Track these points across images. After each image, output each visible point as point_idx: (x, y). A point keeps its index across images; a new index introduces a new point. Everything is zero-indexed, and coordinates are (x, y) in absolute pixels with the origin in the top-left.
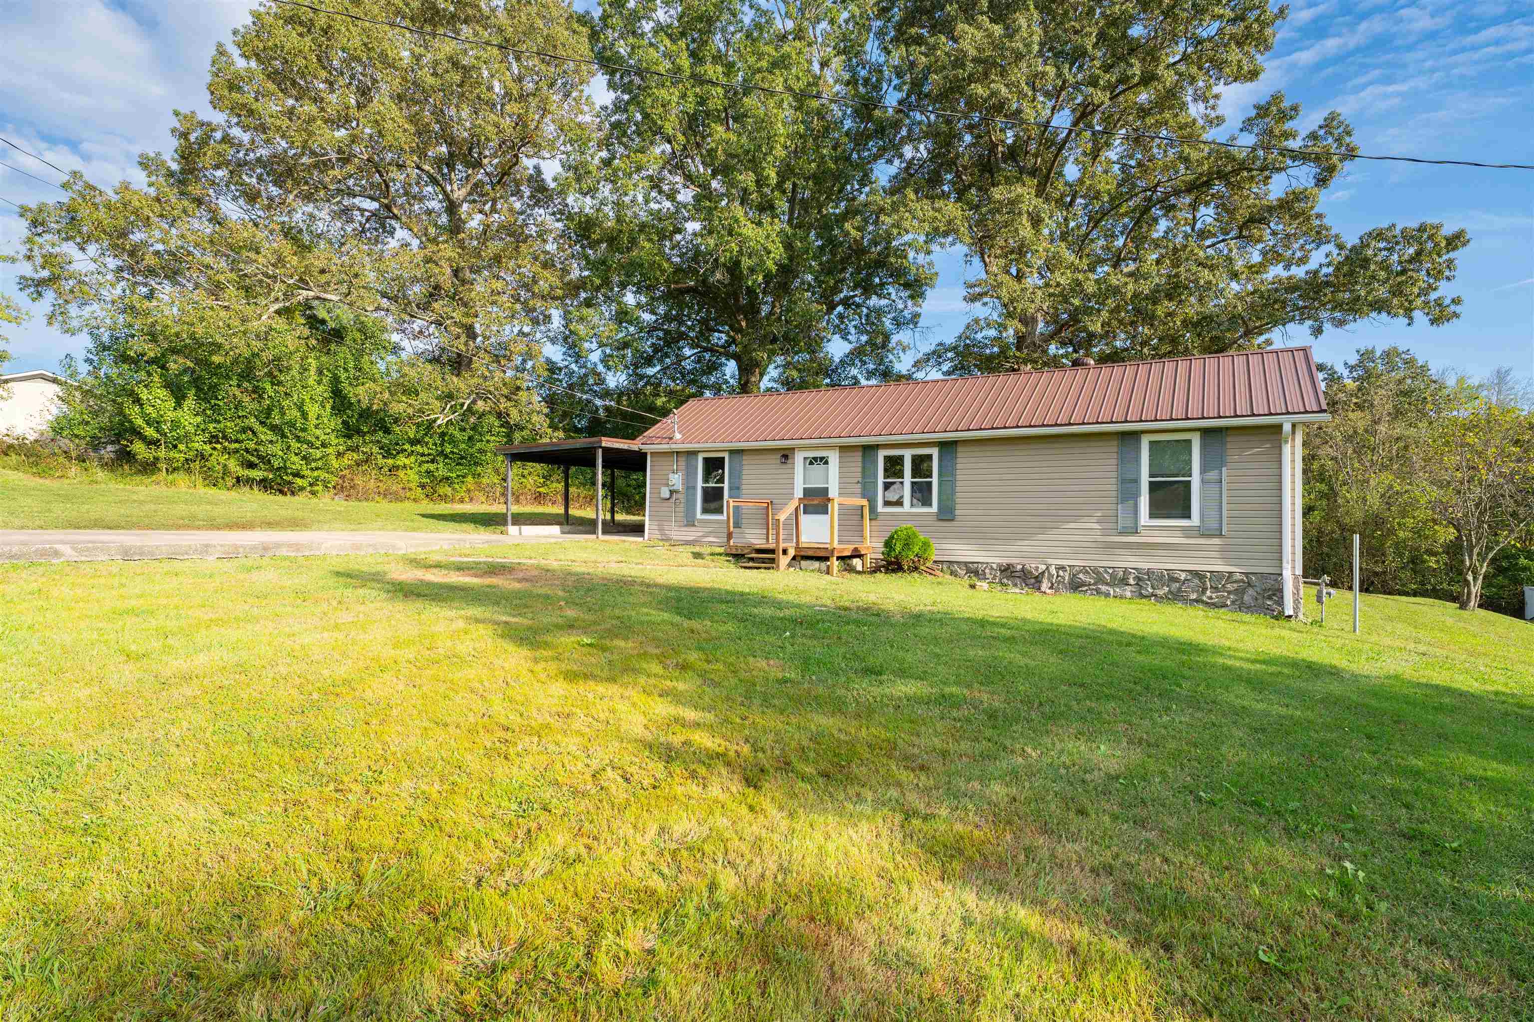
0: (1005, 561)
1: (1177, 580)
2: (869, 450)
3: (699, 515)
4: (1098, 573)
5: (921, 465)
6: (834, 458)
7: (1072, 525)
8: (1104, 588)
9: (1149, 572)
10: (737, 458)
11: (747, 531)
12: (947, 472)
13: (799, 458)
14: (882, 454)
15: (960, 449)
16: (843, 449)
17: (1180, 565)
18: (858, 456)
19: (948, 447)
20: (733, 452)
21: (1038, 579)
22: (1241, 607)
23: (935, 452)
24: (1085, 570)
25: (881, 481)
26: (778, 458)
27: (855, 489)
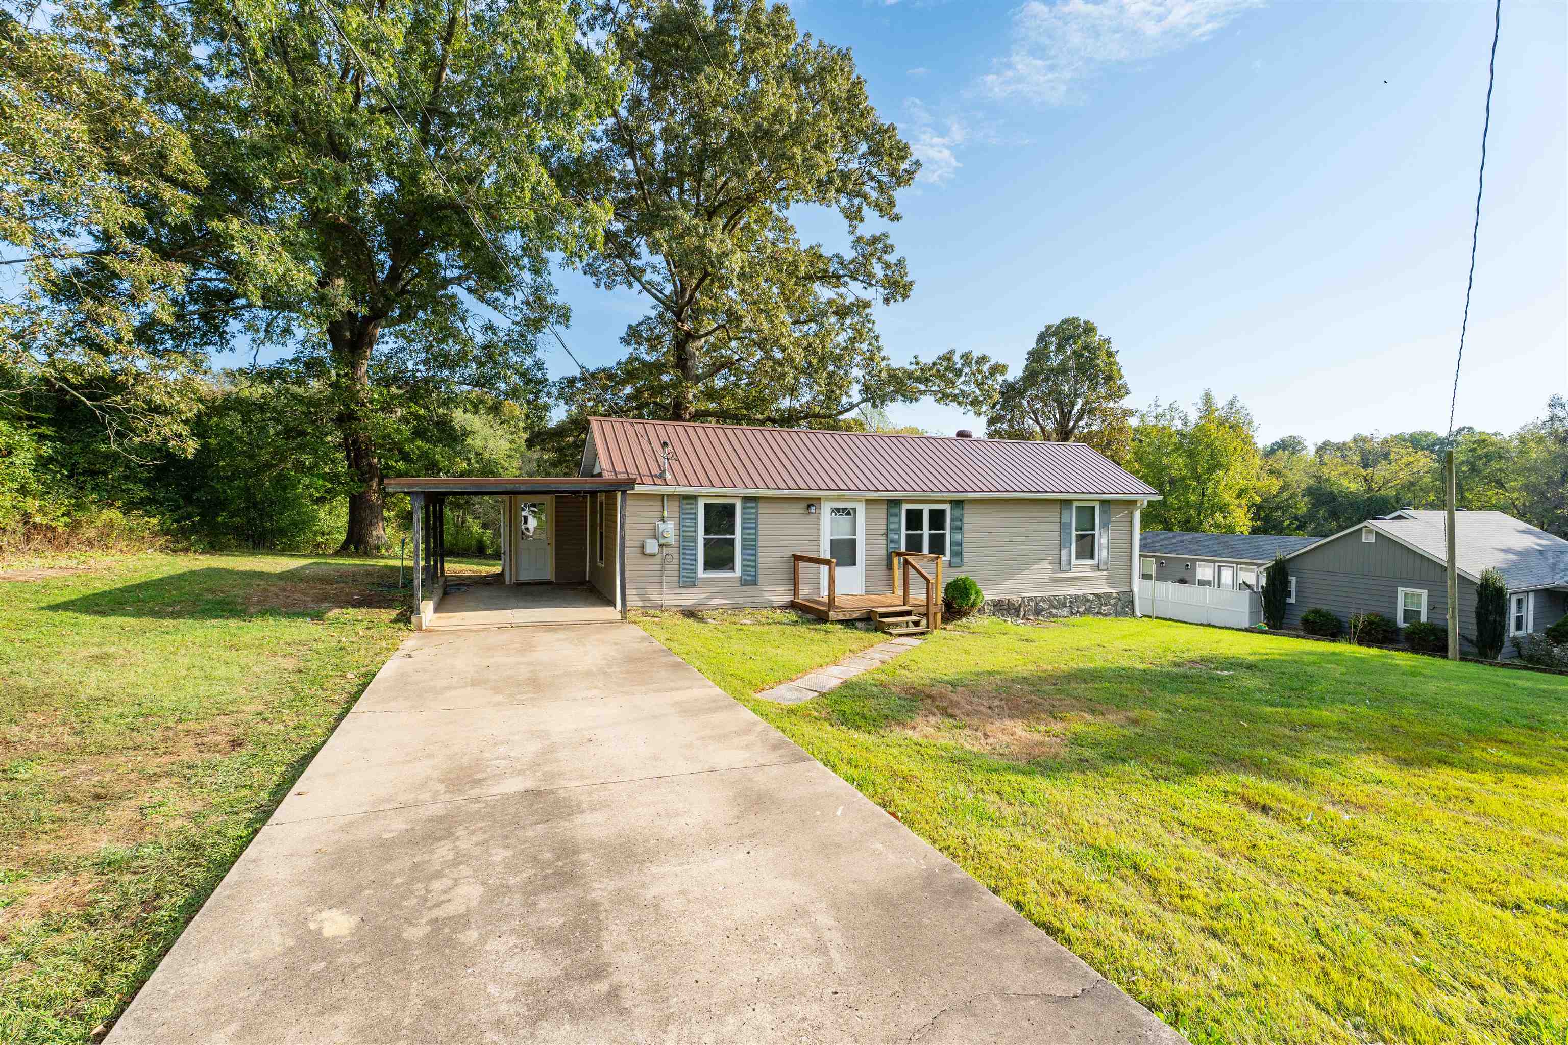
0: (995, 598)
1: (1088, 600)
2: (893, 504)
3: (701, 573)
4: (1050, 601)
5: (937, 519)
6: (861, 511)
7: (1036, 567)
8: (1054, 611)
9: (1076, 597)
10: (751, 506)
11: (765, 588)
12: (958, 527)
13: (826, 509)
14: (905, 507)
15: (966, 506)
16: (869, 501)
17: (1088, 590)
18: (883, 508)
19: (958, 504)
20: (747, 500)
21: (1018, 610)
22: (1117, 614)
23: (947, 507)
24: (1043, 599)
25: (904, 532)
26: (800, 508)
27: (882, 540)
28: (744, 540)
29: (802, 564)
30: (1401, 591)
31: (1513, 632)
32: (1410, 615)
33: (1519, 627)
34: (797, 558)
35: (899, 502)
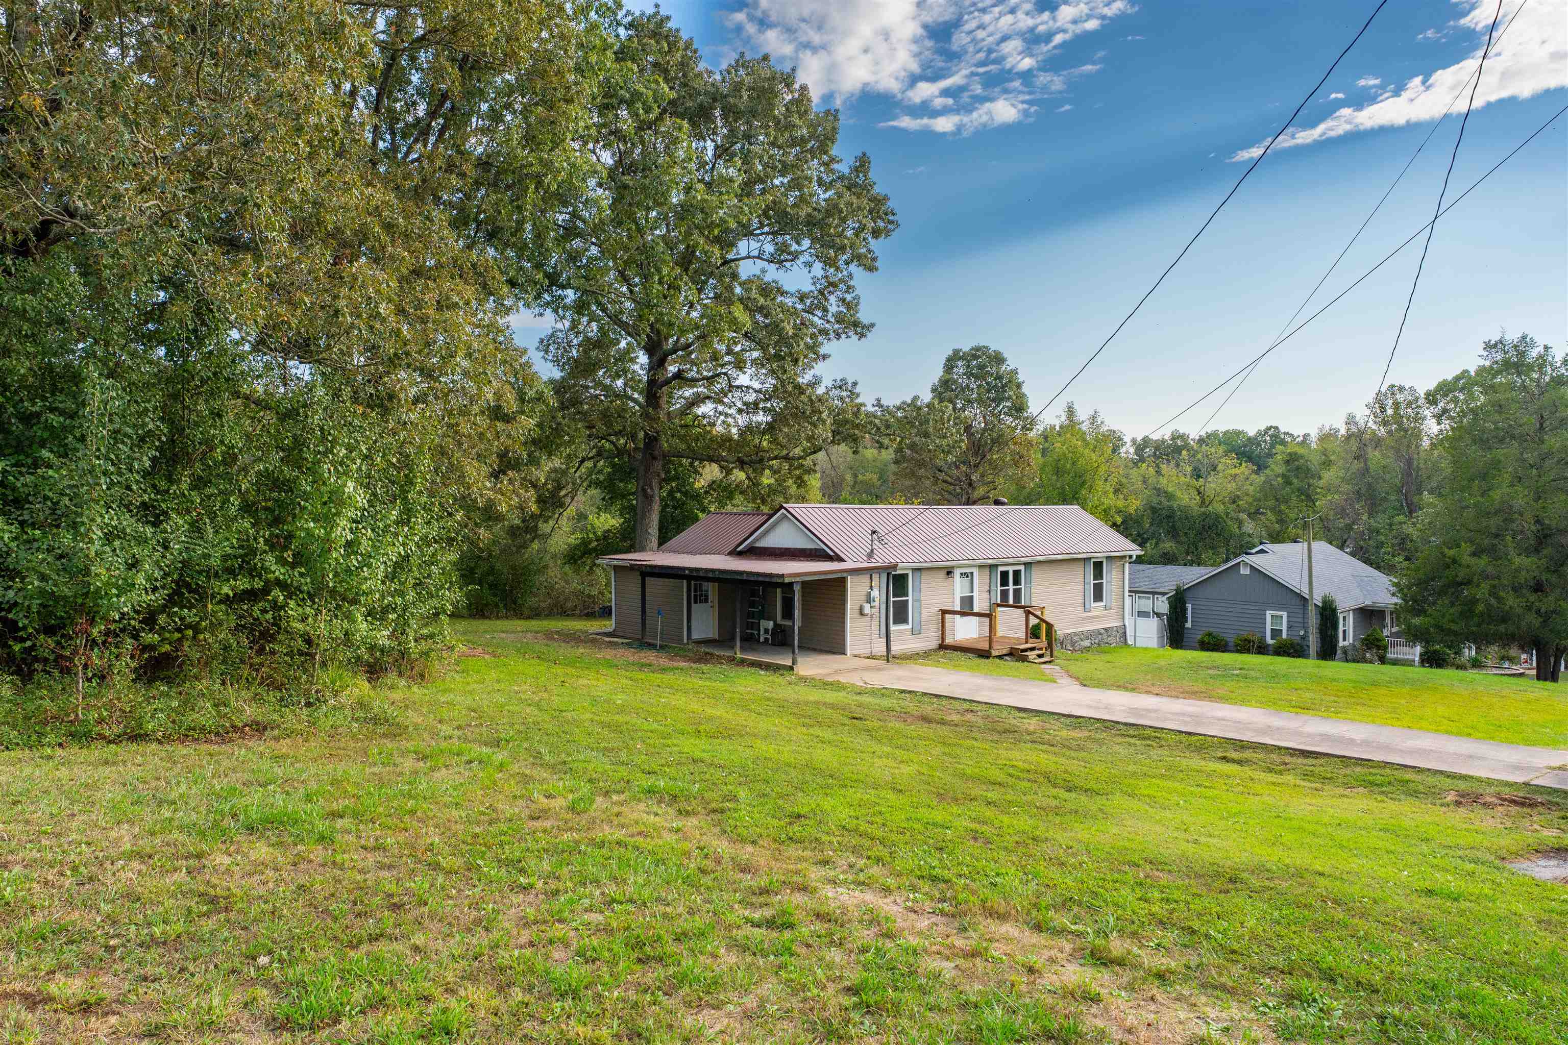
1: (1100, 634)
2: (993, 567)
3: (892, 626)
4: (1079, 635)
5: (1017, 574)
6: (975, 571)
7: (1071, 610)
9: (1094, 631)
10: (917, 574)
11: (926, 635)
12: (1029, 582)
13: (957, 573)
14: (1000, 570)
15: (1032, 567)
16: (981, 567)
17: (1100, 626)
18: (987, 571)
19: (1027, 565)
20: (914, 570)
21: (1062, 643)
22: (1117, 643)
23: (1022, 568)
24: (1076, 634)
25: (999, 588)
26: (943, 574)
27: (986, 595)
28: (914, 601)
29: (947, 616)
30: (1269, 614)
31: (1341, 643)
32: (1276, 633)
33: (1344, 639)
34: (944, 612)
35: (996, 566)
